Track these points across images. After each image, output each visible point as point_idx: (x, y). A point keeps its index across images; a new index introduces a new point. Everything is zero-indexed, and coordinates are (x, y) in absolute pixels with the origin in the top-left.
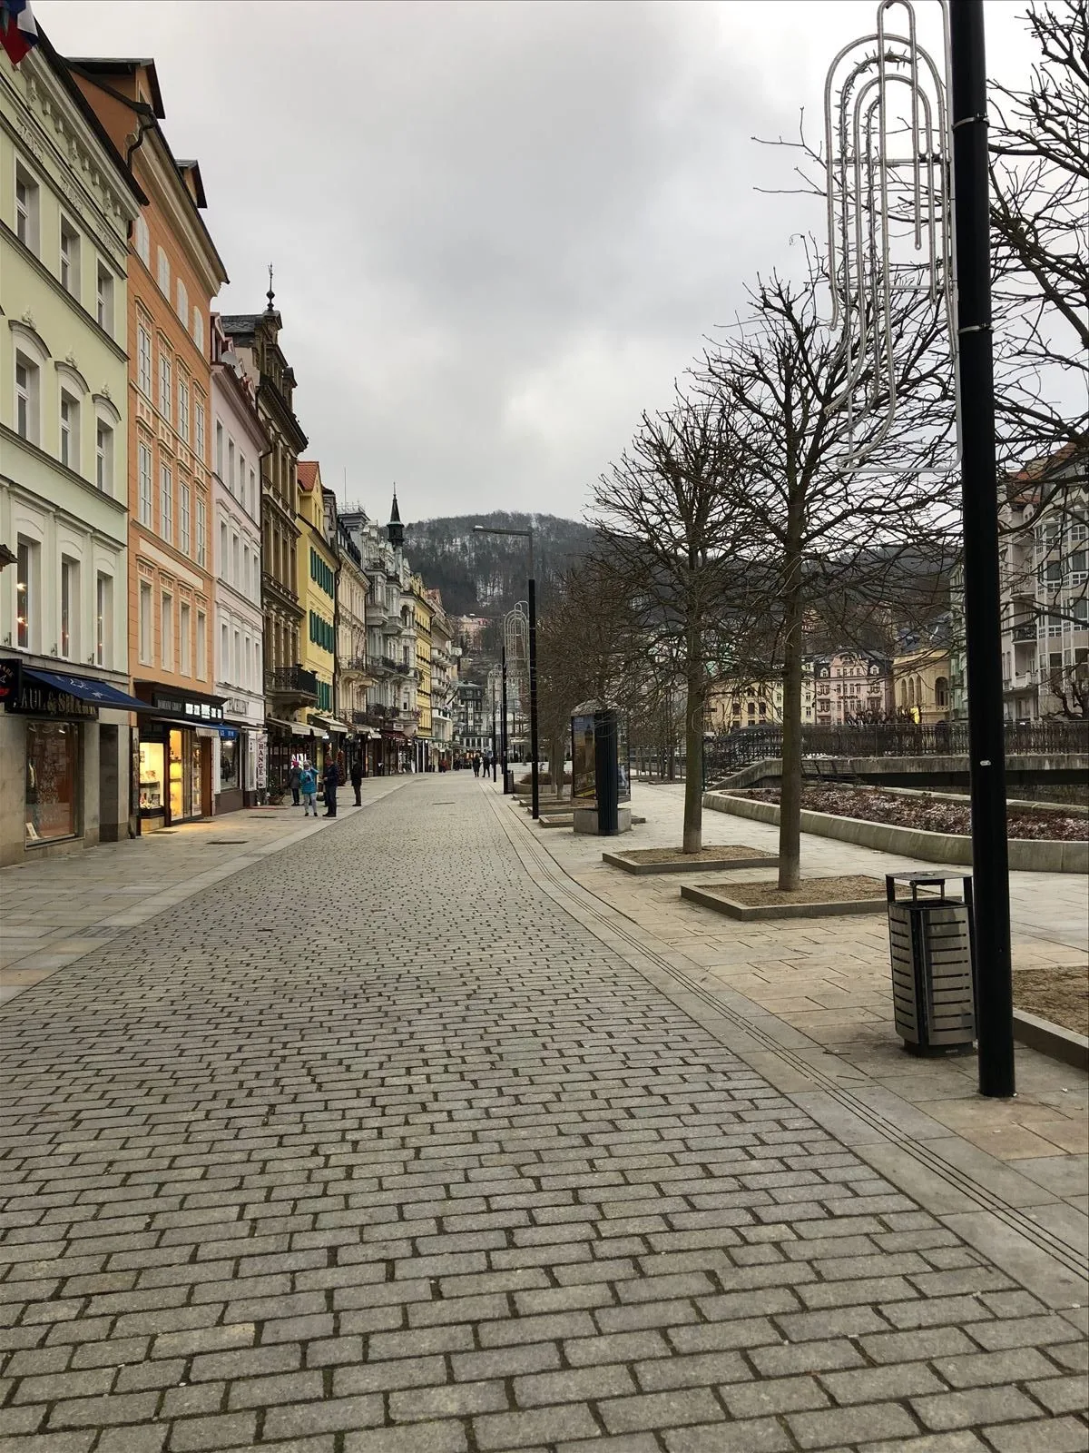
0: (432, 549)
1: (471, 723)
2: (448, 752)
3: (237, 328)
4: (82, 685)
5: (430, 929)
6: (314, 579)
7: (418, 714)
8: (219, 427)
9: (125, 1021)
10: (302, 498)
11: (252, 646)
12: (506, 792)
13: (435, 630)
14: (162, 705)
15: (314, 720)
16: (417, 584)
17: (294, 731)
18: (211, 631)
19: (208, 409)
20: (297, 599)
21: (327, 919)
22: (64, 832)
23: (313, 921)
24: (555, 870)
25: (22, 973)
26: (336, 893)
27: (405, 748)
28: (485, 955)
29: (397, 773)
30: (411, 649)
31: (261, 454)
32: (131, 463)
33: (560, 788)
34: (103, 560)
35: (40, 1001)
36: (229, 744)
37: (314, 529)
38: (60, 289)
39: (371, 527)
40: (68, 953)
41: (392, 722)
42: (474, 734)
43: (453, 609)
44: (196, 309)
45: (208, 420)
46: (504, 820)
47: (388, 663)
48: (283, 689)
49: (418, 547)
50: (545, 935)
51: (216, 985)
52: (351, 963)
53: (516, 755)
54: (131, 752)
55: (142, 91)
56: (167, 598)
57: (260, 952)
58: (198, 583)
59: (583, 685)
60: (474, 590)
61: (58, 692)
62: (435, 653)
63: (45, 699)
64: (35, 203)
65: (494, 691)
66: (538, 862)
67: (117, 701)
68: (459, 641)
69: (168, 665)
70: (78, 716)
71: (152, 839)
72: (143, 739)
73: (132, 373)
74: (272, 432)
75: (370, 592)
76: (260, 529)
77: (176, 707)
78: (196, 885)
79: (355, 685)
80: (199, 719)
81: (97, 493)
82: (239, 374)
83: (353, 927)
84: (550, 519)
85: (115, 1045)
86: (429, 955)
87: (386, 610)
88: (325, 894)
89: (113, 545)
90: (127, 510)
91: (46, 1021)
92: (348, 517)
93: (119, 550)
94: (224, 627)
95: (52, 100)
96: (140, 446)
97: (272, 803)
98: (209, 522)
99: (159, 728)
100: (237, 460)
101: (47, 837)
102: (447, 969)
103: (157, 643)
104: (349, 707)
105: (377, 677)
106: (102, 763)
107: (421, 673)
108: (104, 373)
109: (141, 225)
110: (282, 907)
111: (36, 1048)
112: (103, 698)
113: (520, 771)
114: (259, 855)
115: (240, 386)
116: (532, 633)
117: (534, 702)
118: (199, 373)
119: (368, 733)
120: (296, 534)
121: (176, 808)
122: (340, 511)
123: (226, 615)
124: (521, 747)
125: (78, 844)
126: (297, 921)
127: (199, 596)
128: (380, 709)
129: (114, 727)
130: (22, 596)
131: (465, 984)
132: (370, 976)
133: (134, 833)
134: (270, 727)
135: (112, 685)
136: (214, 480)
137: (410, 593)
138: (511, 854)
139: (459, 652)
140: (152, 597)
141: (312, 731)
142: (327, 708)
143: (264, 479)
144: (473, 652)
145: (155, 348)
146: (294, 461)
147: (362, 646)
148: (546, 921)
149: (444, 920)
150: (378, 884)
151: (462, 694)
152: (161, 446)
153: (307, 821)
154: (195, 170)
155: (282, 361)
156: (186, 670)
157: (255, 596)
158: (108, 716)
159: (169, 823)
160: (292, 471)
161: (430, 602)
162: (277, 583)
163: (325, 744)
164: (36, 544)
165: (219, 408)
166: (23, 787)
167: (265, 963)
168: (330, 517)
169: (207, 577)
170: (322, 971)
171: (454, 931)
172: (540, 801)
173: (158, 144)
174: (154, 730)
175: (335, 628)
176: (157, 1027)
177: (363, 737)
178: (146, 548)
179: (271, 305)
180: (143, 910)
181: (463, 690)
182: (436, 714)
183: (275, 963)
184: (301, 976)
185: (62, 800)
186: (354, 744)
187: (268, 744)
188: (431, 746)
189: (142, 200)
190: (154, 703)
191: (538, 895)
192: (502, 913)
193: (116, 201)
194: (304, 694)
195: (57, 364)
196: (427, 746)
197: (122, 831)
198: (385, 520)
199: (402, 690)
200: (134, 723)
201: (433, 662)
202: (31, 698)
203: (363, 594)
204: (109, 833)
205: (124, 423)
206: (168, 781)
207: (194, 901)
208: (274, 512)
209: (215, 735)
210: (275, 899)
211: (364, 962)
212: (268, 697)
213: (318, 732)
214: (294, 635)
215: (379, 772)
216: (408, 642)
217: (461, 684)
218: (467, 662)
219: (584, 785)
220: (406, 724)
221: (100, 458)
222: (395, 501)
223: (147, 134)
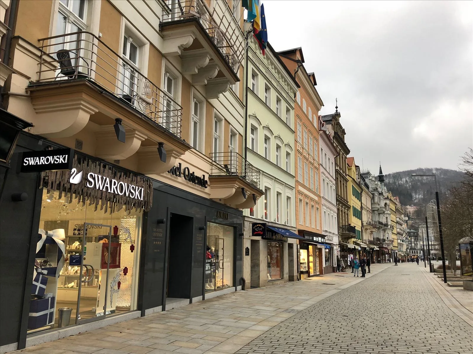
0: (395, 183)
1: (413, 245)
2: (405, 255)
3: (327, 119)
4: (283, 231)
5: (407, 322)
6: (354, 195)
7: (393, 241)
8: (322, 150)
9: (303, 343)
10: (349, 169)
11: (334, 218)
12: (431, 271)
13: (397, 211)
14: (306, 237)
15: (355, 243)
16: (390, 195)
17: (349, 247)
18: (321, 213)
19: (318, 145)
20: (348, 202)
21: (367, 314)
22: (278, 277)
23: (362, 315)
24: (457, 303)
25: (270, 322)
26: (369, 305)
27: (388, 254)
28: (432, 335)
29: (386, 262)
30: (389, 218)
31: (335, 156)
32: (296, 163)
33: (455, 271)
34: (288, 193)
35: (276, 333)
36: (327, 250)
37: (353, 179)
38: (276, 115)
39: (372, 177)
40: (283, 317)
41: (383, 244)
42: (415, 249)
43: (404, 203)
44: (314, 115)
45: (318, 148)
46: (432, 283)
47: (380, 223)
48: (344, 232)
49: (389, 183)
50: (456, 330)
51: (331, 334)
52: (378, 332)
53: (433, 258)
54: (297, 252)
55: (298, 57)
56: (307, 203)
57: (345, 324)
58: (316, 198)
59: (462, 231)
60: (411, 197)
61: (276, 233)
62: (398, 219)
63: (272, 235)
64: (270, 93)
65: (423, 233)
66: (450, 301)
67: (293, 236)
68: (407, 215)
69: (308, 224)
70: (281, 240)
71: (305, 281)
72: (301, 248)
73: (296, 136)
74: (338, 149)
75: (373, 198)
76: (335, 180)
77: (311, 238)
78: (320, 298)
79: (369, 231)
80: (318, 242)
81: (286, 172)
82: (328, 133)
83: (377, 318)
84: (441, 169)
85: (300, 350)
86: (409, 333)
87: (379, 205)
88: (365, 305)
89: (291, 188)
90: (295, 177)
91: (278, 339)
92: (364, 174)
93: (293, 189)
94: (325, 212)
95: (274, 64)
96: (298, 158)
97: (342, 271)
98: (319, 179)
99: (305, 245)
100: (327, 159)
101: (273, 279)
102: (417, 339)
103: (304, 218)
104: (367, 239)
105: (377, 228)
106: (289, 256)
107: (393, 226)
108: (288, 138)
109: (298, 94)
110: (350, 308)
111: (276, 348)
112: (289, 235)
113: (437, 264)
114: (340, 289)
115: (328, 136)
116: (439, 212)
117: (441, 237)
118: (315, 134)
119: (374, 248)
120: (347, 181)
121: (312, 271)
122: (361, 172)
123: (325, 208)
124: (435, 255)
125: (282, 281)
126: (356, 314)
127: (317, 202)
128: (378, 239)
129: (292, 244)
130: (266, 204)
131: (425, 346)
132: (386, 338)
133: (299, 279)
134: (341, 245)
135: (291, 231)
136: (320, 166)
137: (387, 198)
138: (437, 296)
139: (407, 219)
140: (303, 203)
141: (355, 247)
142: (359, 239)
143: (336, 164)
144: (412, 218)
145: (302, 128)
146: (346, 158)
147: (371, 217)
148: (456, 324)
149: (413, 320)
150: (384, 303)
151: (409, 234)
152: (305, 157)
153: (354, 278)
154: (313, 75)
155: (341, 127)
156: (313, 226)
157: (334, 202)
158: (290, 241)
159: (309, 276)
160: (345, 161)
161: (395, 201)
162: (341, 197)
163: (359, 251)
164: (269, 189)
165: (322, 144)
166: (267, 262)
167: (347, 328)
168: (358, 174)
169: (319, 196)
170: (368, 333)
171: (417, 324)
172: (447, 276)
173: (303, 70)
174: (304, 245)
175: (361, 212)
176: (313, 346)
177: (373, 249)
178: (301, 188)
179: (337, 111)
180: (305, 305)
181: (409, 233)
182: (399, 241)
183: (350, 328)
184: (360, 334)
185: (278, 267)
186: (369, 252)
187: (340, 251)
188: (398, 253)
189: (298, 86)
190: (304, 237)
191: (451, 314)
192: (437, 319)
193: (291, 88)
194: (352, 234)
195: (275, 137)
196: (396, 253)
197: (295, 278)
198: (377, 174)
199: (386, 232)
200: (298, 243)
201: (397, 223)
202: (268, 235)
203: (370, 199)
204: (291, 279)
205: (293, 152)
206: (309, 262)
207: (321, 303)
208: (340, 174)
209: (323, 247)
210: (347, 305)
211: (383, 332)
212: (340, 235)
213: (357, 247)
214: (347, 214)
215: (379, 262)
216: (387, 216)
217: (408, 230)
218: (410, 222)
219: (467, 271)
220: (388, 245)
221: (287, 162)
222: (380, 167)
223: (300, 68)
